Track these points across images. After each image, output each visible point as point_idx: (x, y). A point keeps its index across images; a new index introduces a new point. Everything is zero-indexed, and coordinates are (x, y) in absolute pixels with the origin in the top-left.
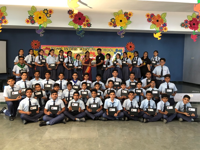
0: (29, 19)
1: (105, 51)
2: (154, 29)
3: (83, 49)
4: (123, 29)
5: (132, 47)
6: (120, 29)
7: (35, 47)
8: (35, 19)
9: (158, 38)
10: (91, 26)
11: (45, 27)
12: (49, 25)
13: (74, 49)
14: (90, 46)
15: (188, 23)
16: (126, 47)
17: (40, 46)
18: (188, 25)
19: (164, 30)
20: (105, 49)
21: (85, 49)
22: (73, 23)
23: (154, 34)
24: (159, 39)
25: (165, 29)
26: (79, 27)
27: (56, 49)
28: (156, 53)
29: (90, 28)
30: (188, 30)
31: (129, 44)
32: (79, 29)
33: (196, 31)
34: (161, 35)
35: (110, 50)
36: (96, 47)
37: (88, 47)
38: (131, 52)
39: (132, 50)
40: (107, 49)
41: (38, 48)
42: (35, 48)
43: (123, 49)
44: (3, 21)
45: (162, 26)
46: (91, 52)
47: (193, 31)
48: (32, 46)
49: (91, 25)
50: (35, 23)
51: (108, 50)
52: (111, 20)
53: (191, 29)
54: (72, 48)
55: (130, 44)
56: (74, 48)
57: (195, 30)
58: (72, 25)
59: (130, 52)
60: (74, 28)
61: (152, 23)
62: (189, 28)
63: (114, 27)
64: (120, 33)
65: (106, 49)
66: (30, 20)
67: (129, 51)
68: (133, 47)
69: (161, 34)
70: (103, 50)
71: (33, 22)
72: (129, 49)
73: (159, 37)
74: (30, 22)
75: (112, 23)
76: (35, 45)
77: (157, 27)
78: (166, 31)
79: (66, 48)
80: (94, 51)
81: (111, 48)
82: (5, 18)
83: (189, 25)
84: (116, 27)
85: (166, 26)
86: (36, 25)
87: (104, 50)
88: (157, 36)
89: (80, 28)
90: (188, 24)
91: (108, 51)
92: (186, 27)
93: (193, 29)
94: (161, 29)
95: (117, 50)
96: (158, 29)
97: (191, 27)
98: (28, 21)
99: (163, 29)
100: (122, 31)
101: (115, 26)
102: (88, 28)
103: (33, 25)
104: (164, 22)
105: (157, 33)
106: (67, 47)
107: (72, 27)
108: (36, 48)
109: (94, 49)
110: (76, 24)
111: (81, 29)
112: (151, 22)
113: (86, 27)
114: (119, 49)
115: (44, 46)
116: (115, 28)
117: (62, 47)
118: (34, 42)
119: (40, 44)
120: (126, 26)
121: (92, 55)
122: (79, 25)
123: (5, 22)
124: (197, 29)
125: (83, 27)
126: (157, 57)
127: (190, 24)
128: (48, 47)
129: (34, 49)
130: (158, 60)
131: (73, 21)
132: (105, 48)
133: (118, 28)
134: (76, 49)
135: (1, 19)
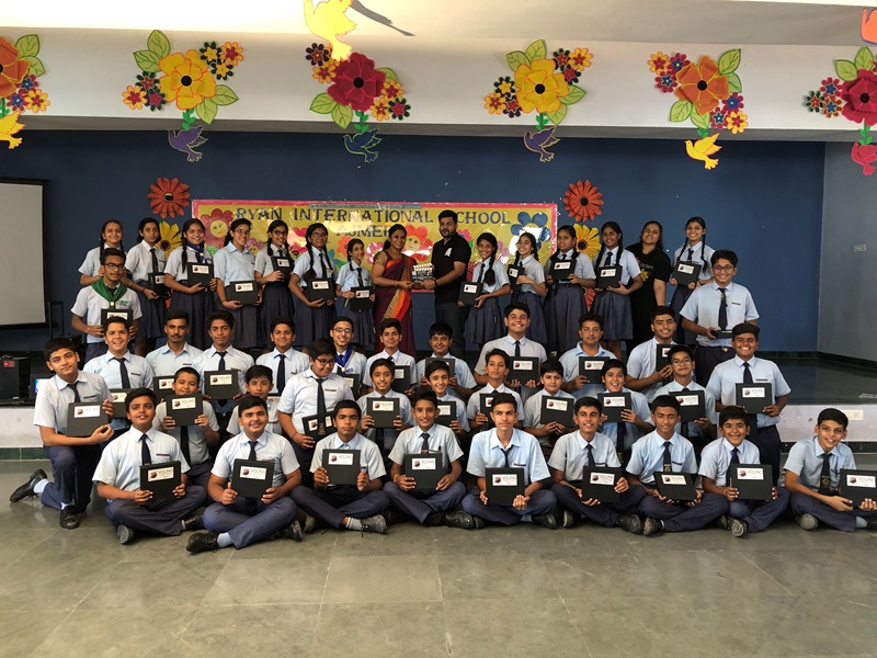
0: (138, 89)
1: (471, 220)
2: (688, 124)
3: (374, 216)
5: (590, 201)
6: (537, 123)
7: (165, 210)
8: (164, 88)
9: (704, 162)
10: (407, 115)
11: (209, 121)
12: (226, 114)
13: (336, 213)
14: (405, 203)
15: (838, 94)
16: (565, 201)
17: (186, 204)
18: (839, 102)
19: (730, 126)
20: (471, 215)
21: (383, 215)
22: (329, 99)
23: (689, 144)
24: (711, 164)
25: (738, 121)
26: (357, 119)
27: (256, 216)
28: (697, 228)
29: (406, 120)
30: (840, 123)
31: (575, 191)
32: (358, 127)
33: (873, 128)
34: (717, 148)
35: (495, 218)
36: (434, 206)
37: (396, 204)
38: (584, 226)
39: (592, 218)
40: (479, 211)
41: (182, 212)
42: (168, 213)
43: (551, 212)
44: (28, 100)
45: (721, 106)
46: (411, 227)
47: (860, 126)
48: (152, 204)
49: (408, 107)
50: (164, 102)
51: (484, 218)
52: (496, 85)
53: (850, 118)
54: (327, 211)
55: (581, 189)
56: (337, 209)
57: (870, 123)
58: (324, 109)
59: (581, 223)
60: (334, 123)
61: (676, 94)
62: (844, 113)
63: (511, 116)
64: (535, 143)
65: (474, 213)
66: (143, 94)
67: (577, 219)
68: (597, 202)
69: (716, 143)
70: (461, 218)
71: (156, 100)
72: (576, 210)
73: (711, 157)
74: (145, 101)
75: (503, 100)
76: (168, 198)
77: (701, 111)
78: (741, 130)
79: (303, 211)
80: (424, 224)
81: (500, 210)
82: (37, 84)
83: (844, 103)
84: (518, 115)
85: (742, 106)
86: (171, 112)
87: (467, 218)
88: (702, 151)
89: (362, 123)
90: (838, 98)
91: (484, 221)
92: (830, 110)
93: (859, 122)
94: (717, 120)
95: (523, 218)
96: (704, 122)
97: (852, 112)
98: (134, 98)
99: (729, 119)
100: (543, 133)
101: (514, 110)
102: (397, 121)
103: (157, 114)
104: (731, 90)
105: (701, 139)
106: (306, 208)
107: (328, 118)
108: (172, 215)
109: (423, 214)
110: (345, 104)
111: (365, 129)
112: (671, 90)
113: (389, 119)
114: (532, 212)
115: (204, 204)
116: (516, 121)
117: (283, 208)
118: (160, 184)
119: (187, 195)
120: (563, 111)
121: (414, 238)
122: (354, 108)
123: (38, 101)
125: (372, 120)
126: (700, 244)
127: (846, 97)
128: (224, 208)
129: (163, 216)
130: (702, 258)
131: (331, 91)
132: (471, 210)
133: (528, 119)
134: (342, 213)
135: (17, 91)
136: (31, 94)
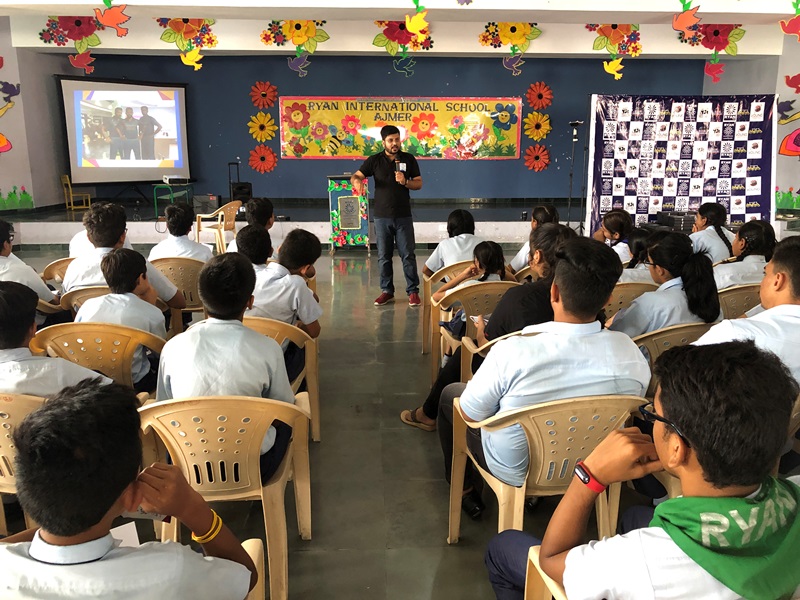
0: (269, 32)
1: (463, 109)
2: (604, 51)
3: (399, 106)
4: (519, 52)
5: (544, 96)
6: (511, 52)
7: (261, 104)
8: (285, 31)
10: (431, 47)
11: (311, 52)
12: (322, 47)
14: (420, 98)
15: (699, 31)
16: (528, 96)
17: (277, 99)
18: (700, 36)
19: (630, 53)
20: (464, 105)
21: (405, 105)
22: (384, 38)
23: (605, 63)
24: (618, 76)
25: (635, 49)
26: (401, 50)
27: (322, 107)
29: (431, 50)
30: (700, 50)
31: (534, 89)
33: (722, 52)
34: (622, 67)
35: (480, 107)
37: (413, 98)
38: (539, 113)
39: (545, 108)
40: (470, 103)
43: (518, 103)
44: (205, 40)
45: (626, 39)
46: (423, 113)
47: (712, 52)
48: (252, 99)
49: (432, 42)
50: (285, 40)
51: (473, 108)
52: (486, 27)
53: (706, 47)
54: (368, 103)
55: (538, 87)
56: (375, 102)
57: (718, 49)
58: (381, 44)
59: (537, 111)
60: (387, 52)
61: (598, 32)
62: (703, 43)
63: (495, 47)
64: (510, 64)
65: (466, 104)
66: (273, 35)
67: (536, 108)
68: (548, 97)
70: (457, 107)
71: (280, 39)
72: (534, 102)
73: (618, 72)
74: (273, 40)
75: (490, 37)
77: (613, 43)
78: (638, 55)
79: (353, 103)
80: (433, 112)
81: (484, 102)
82: (210, 30)
83: (703, 36)
84: (500, 46)
85: (639, 39)
86: (289, 47)
87: (461, 107)
88: (613, 68)
89: (404, 52)
90: (699, 34)
92: (694, 41)
93: (712, 48)
94: (623, 48)
95: (500, 108)
96: (614, 50)
97: (707, 43)
98: (267, 38)
99: (630, 48)
100: (517, 58)
101: (497, 43)
102: (425, 50)
103: (281, 48)
104: (632, 29)
107: (383, 49)
109: (432, 105)
110: (394, 41)
112: (595, 30)
113: (420, 50)
114: (505, 104)
115: (289, 99)
116: (498, 50)
118: (259, 87)
119: (278, 94)
120: (527, 44)
122: (399, 43)
123: (211, 41)
124: (724, 48)
125: (410, 50)
127: (704, 33)
128: (300, 102)
129: (261, 108)
131: (385, 32)
132: (464, 102)
133: (505, 49)
134: (378, 104)
135: (198, 34)
136: (207, 36)
